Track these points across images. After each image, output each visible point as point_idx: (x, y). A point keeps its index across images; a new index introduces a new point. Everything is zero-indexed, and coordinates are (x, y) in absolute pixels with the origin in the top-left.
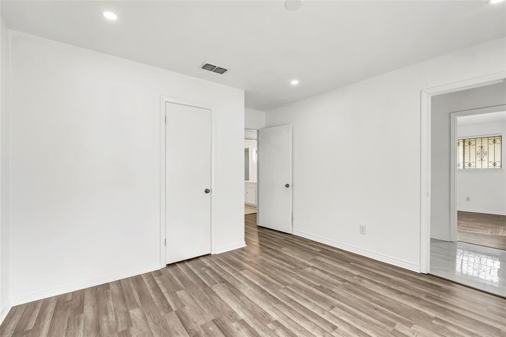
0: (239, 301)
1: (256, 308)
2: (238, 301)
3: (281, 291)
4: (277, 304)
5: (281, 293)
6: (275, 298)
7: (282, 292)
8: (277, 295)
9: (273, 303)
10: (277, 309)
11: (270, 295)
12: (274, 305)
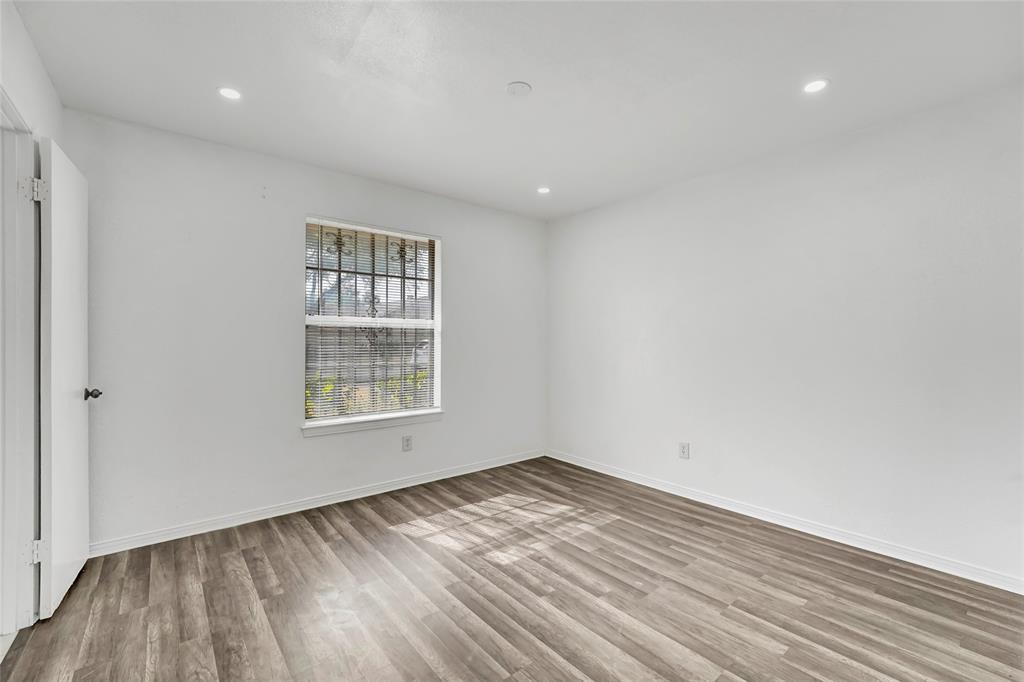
0: (620, 630)
1: (580, 617)
2: (624, 629)
3: (526, 661)
4: (539, 626)
5: (527, 654)
6: (543, 639)
7: (525, 658)
8: (537, 648)
9: (548, 626)
10: (540, 615)
11: (554, 647)
12: (544, 622)
